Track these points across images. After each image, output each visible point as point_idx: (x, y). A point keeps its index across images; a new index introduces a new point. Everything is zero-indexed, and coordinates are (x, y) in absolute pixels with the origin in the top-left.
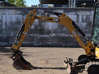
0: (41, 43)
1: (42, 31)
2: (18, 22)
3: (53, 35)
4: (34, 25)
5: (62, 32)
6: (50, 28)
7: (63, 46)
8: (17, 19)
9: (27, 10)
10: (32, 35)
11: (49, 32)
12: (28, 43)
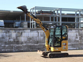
0: (17, 49)
1: (18, 42)
2: (3, 37)
3: (25, 44)
4: (13, 39)
5: (30, 43)
6: (23, 41)
7: (31, 51)
8: (2, 36)
9: (9, 30)
10: (12, 45)
11: (22, 43)
12: (9, 50)
